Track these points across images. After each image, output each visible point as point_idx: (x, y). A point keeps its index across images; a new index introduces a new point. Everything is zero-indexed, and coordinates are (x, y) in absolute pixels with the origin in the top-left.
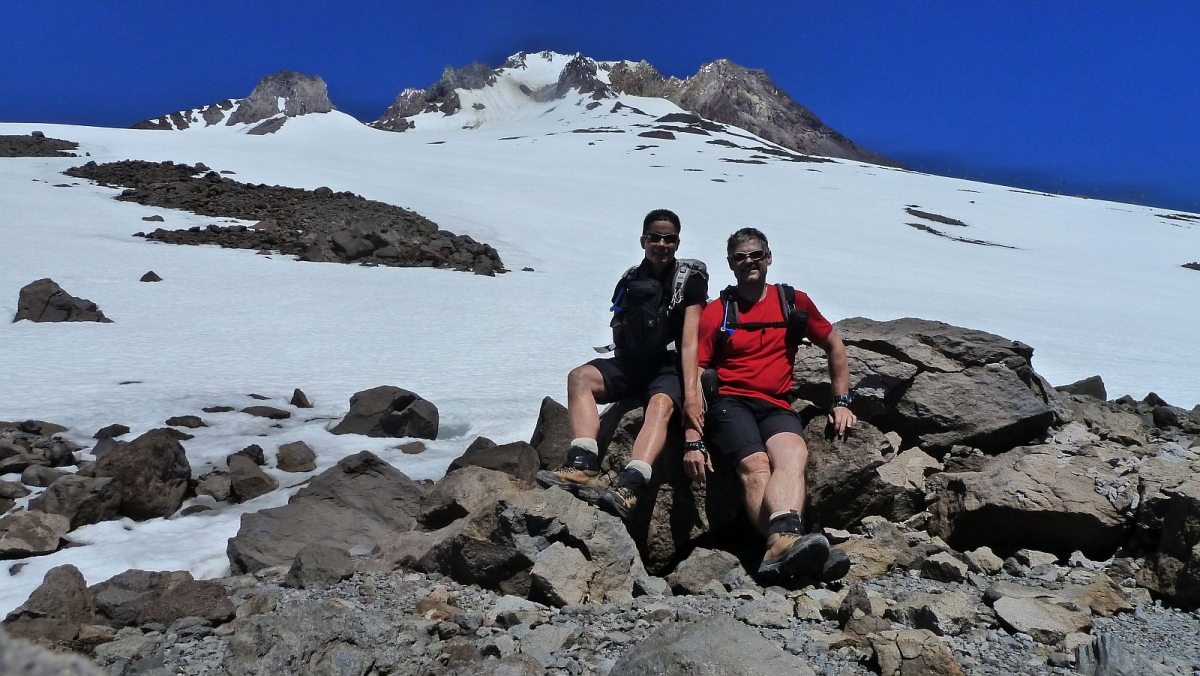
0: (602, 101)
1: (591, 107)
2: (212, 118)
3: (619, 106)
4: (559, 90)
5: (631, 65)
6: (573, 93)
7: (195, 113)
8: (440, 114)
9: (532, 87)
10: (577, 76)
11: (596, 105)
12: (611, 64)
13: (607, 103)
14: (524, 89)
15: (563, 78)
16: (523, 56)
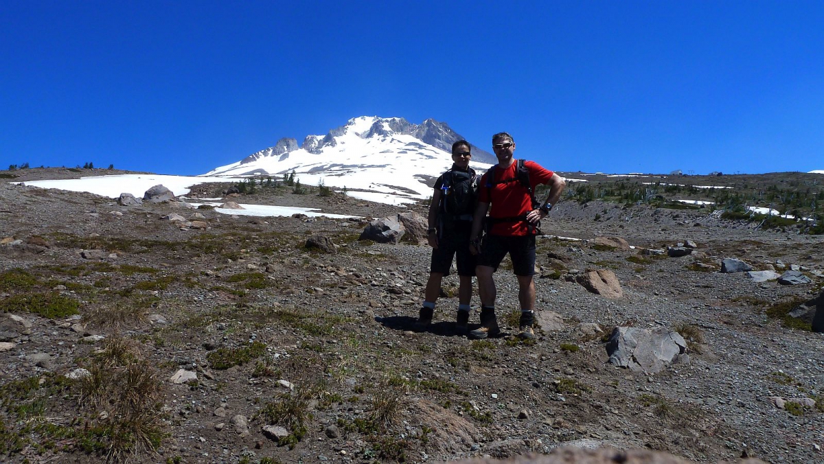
0: (387, 138)
1: (382, 141)
2: (265, 154)
3: (393, 140)
4: (370, 135)
5: (397, 119)
6: (376, 135)
7: (260, 153)
8: (331, 147)
9: (360, 133)
10: (376, 129)
11: (385, 140)
12: (389, 119)
13: (389, 139)
14: (357, 134)
15: (371, 129)
16: (354, 120)
